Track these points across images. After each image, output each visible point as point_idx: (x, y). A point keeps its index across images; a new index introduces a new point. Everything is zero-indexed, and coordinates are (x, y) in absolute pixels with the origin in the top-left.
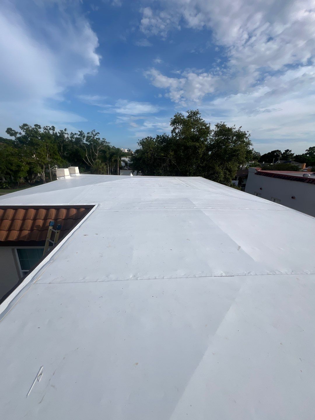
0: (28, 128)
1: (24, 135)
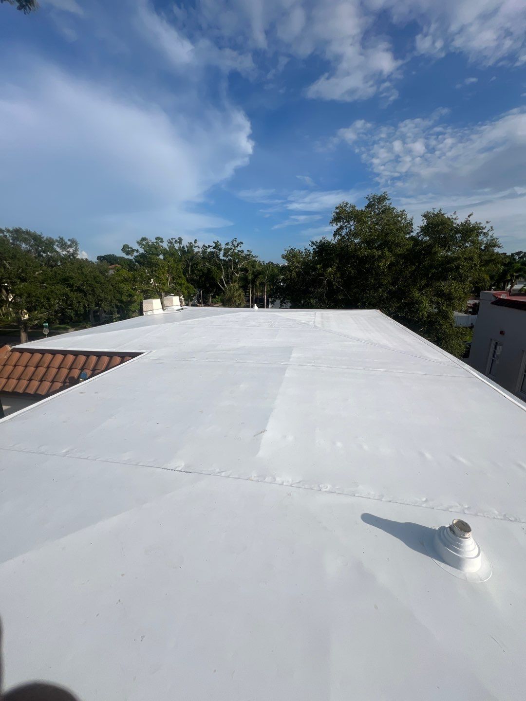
0: (147, 243)
1: (142, 253)
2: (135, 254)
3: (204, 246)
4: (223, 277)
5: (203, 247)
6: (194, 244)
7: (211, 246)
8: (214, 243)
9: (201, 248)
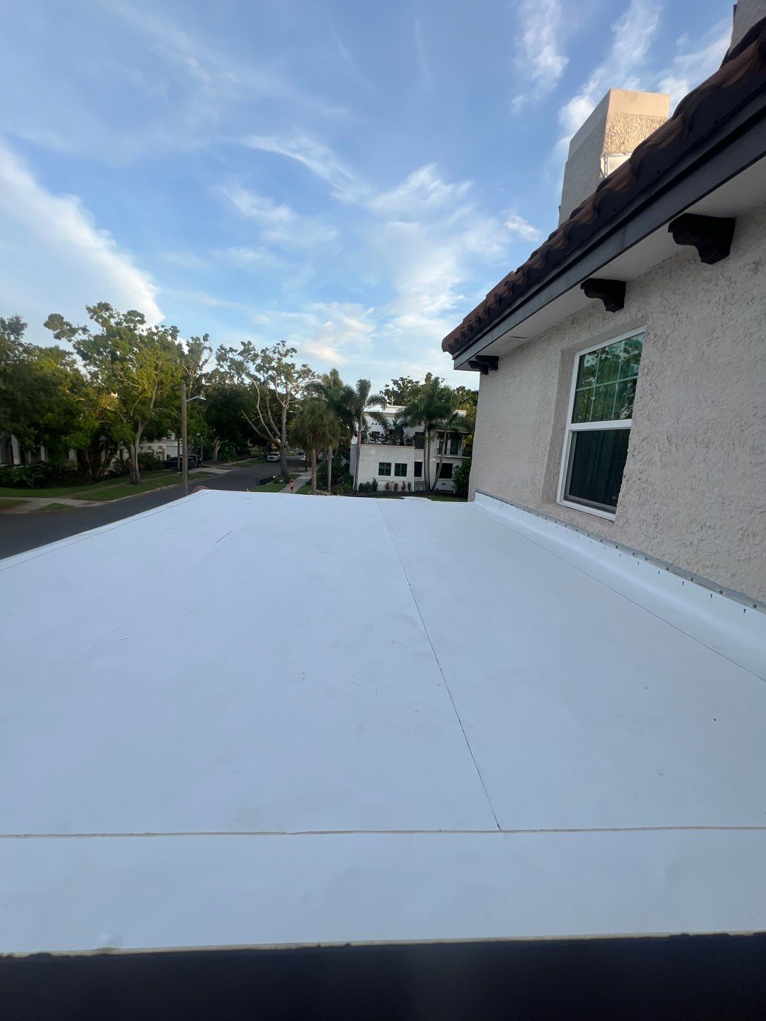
0: (111, 316)
1: (98, 336)
2: (80, 336)
3: (222, 348)
4: (258, 407)
5: (218, 350)
6: (202, 341)
7: (236, 351)
8: (243, 343)
9: (215, 350)
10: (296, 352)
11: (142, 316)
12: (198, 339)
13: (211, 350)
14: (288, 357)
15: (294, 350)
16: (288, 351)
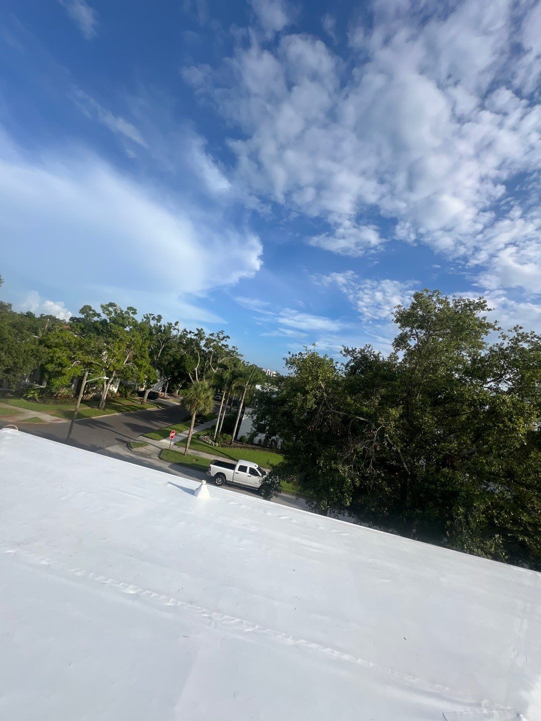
0: (115, 310)
1: (104, 320)
2: (96, 319)
3: (185, 330)
4: (196, 369)
5: (183, 332)
6: (173, 325)
7: (193, 333)
8: (197, 329)
9: (181, 331)
10: (229, 338)
11: (135, 310)
12: (171, 324)
13: (179, 331)
14: (224, 340)
15: (228, 337)
16: (224, 338)
